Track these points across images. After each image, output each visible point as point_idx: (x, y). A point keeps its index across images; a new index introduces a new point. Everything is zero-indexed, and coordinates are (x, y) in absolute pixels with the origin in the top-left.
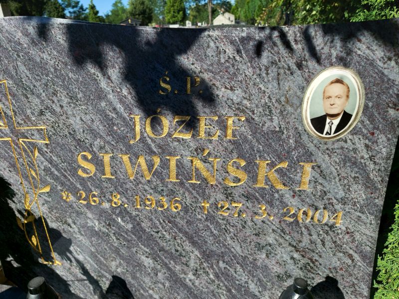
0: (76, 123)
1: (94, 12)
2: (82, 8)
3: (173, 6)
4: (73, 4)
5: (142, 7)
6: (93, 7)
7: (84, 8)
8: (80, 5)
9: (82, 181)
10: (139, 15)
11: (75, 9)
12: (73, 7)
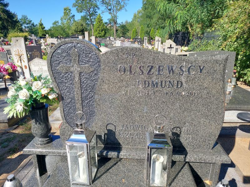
1: (42, 28)
2: (33, 25)
3: (99, 27)
4: (27, 22)
5: (82, 27)
6: (41, 25)
7: (35, 25)
8: (32, 23)
10: (80, 32)
11: (28, 25)
12: (27, 24)
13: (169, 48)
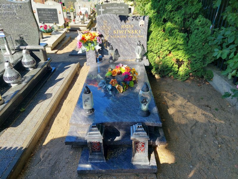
0: (114, 26)
9: (114, 34)
13: (106, 2)
